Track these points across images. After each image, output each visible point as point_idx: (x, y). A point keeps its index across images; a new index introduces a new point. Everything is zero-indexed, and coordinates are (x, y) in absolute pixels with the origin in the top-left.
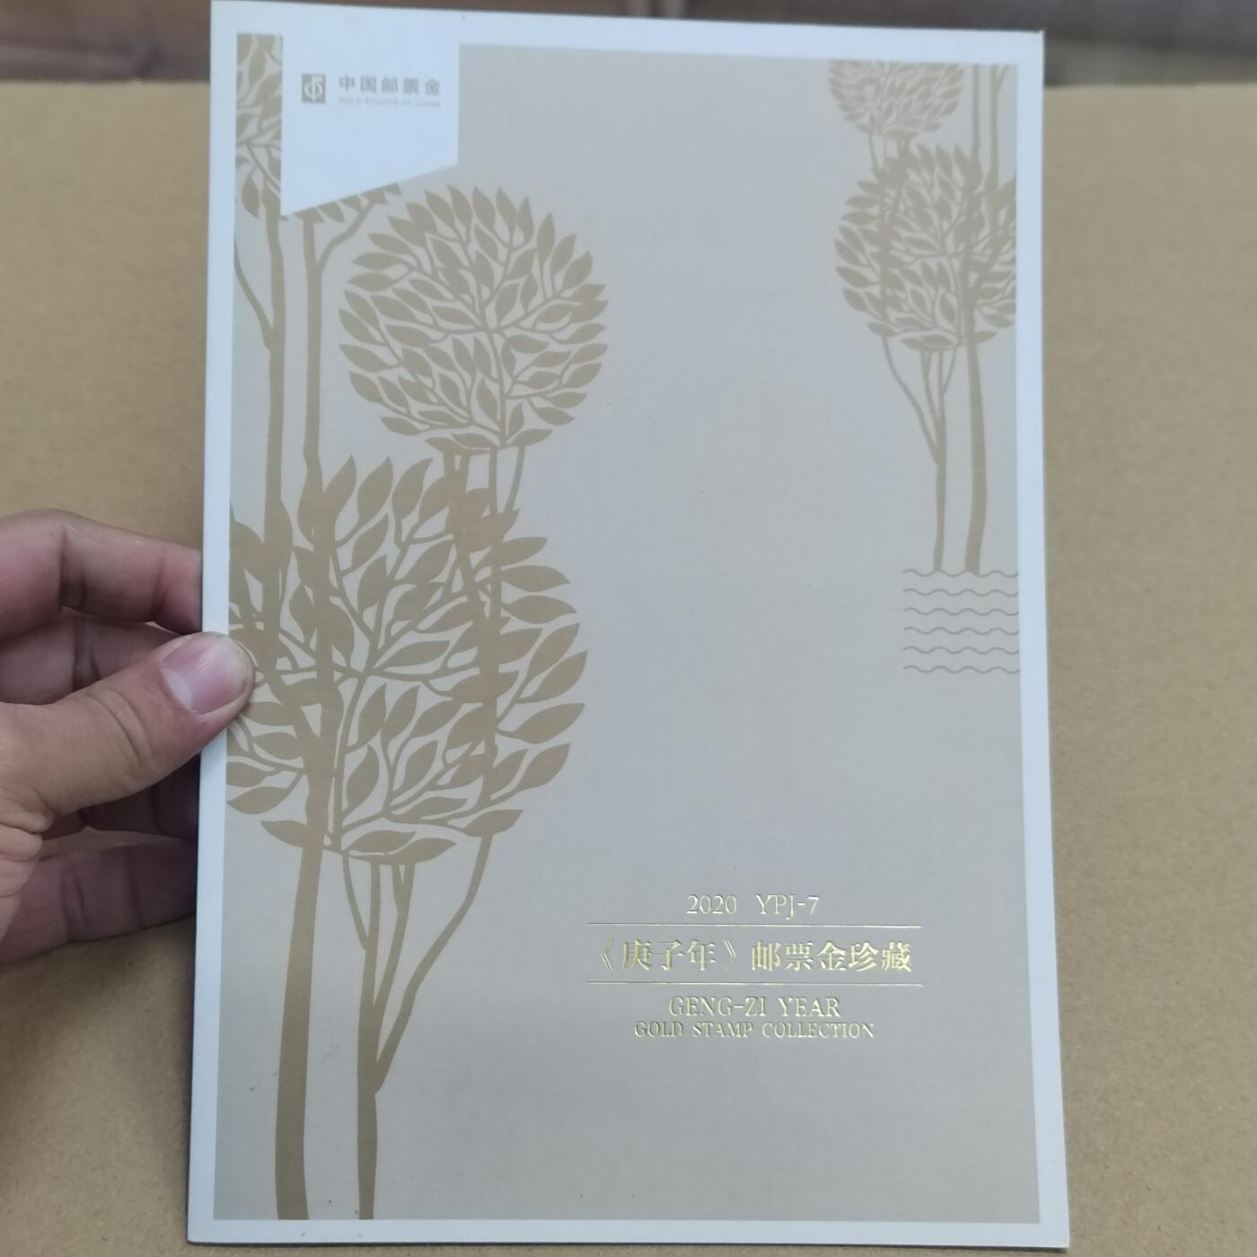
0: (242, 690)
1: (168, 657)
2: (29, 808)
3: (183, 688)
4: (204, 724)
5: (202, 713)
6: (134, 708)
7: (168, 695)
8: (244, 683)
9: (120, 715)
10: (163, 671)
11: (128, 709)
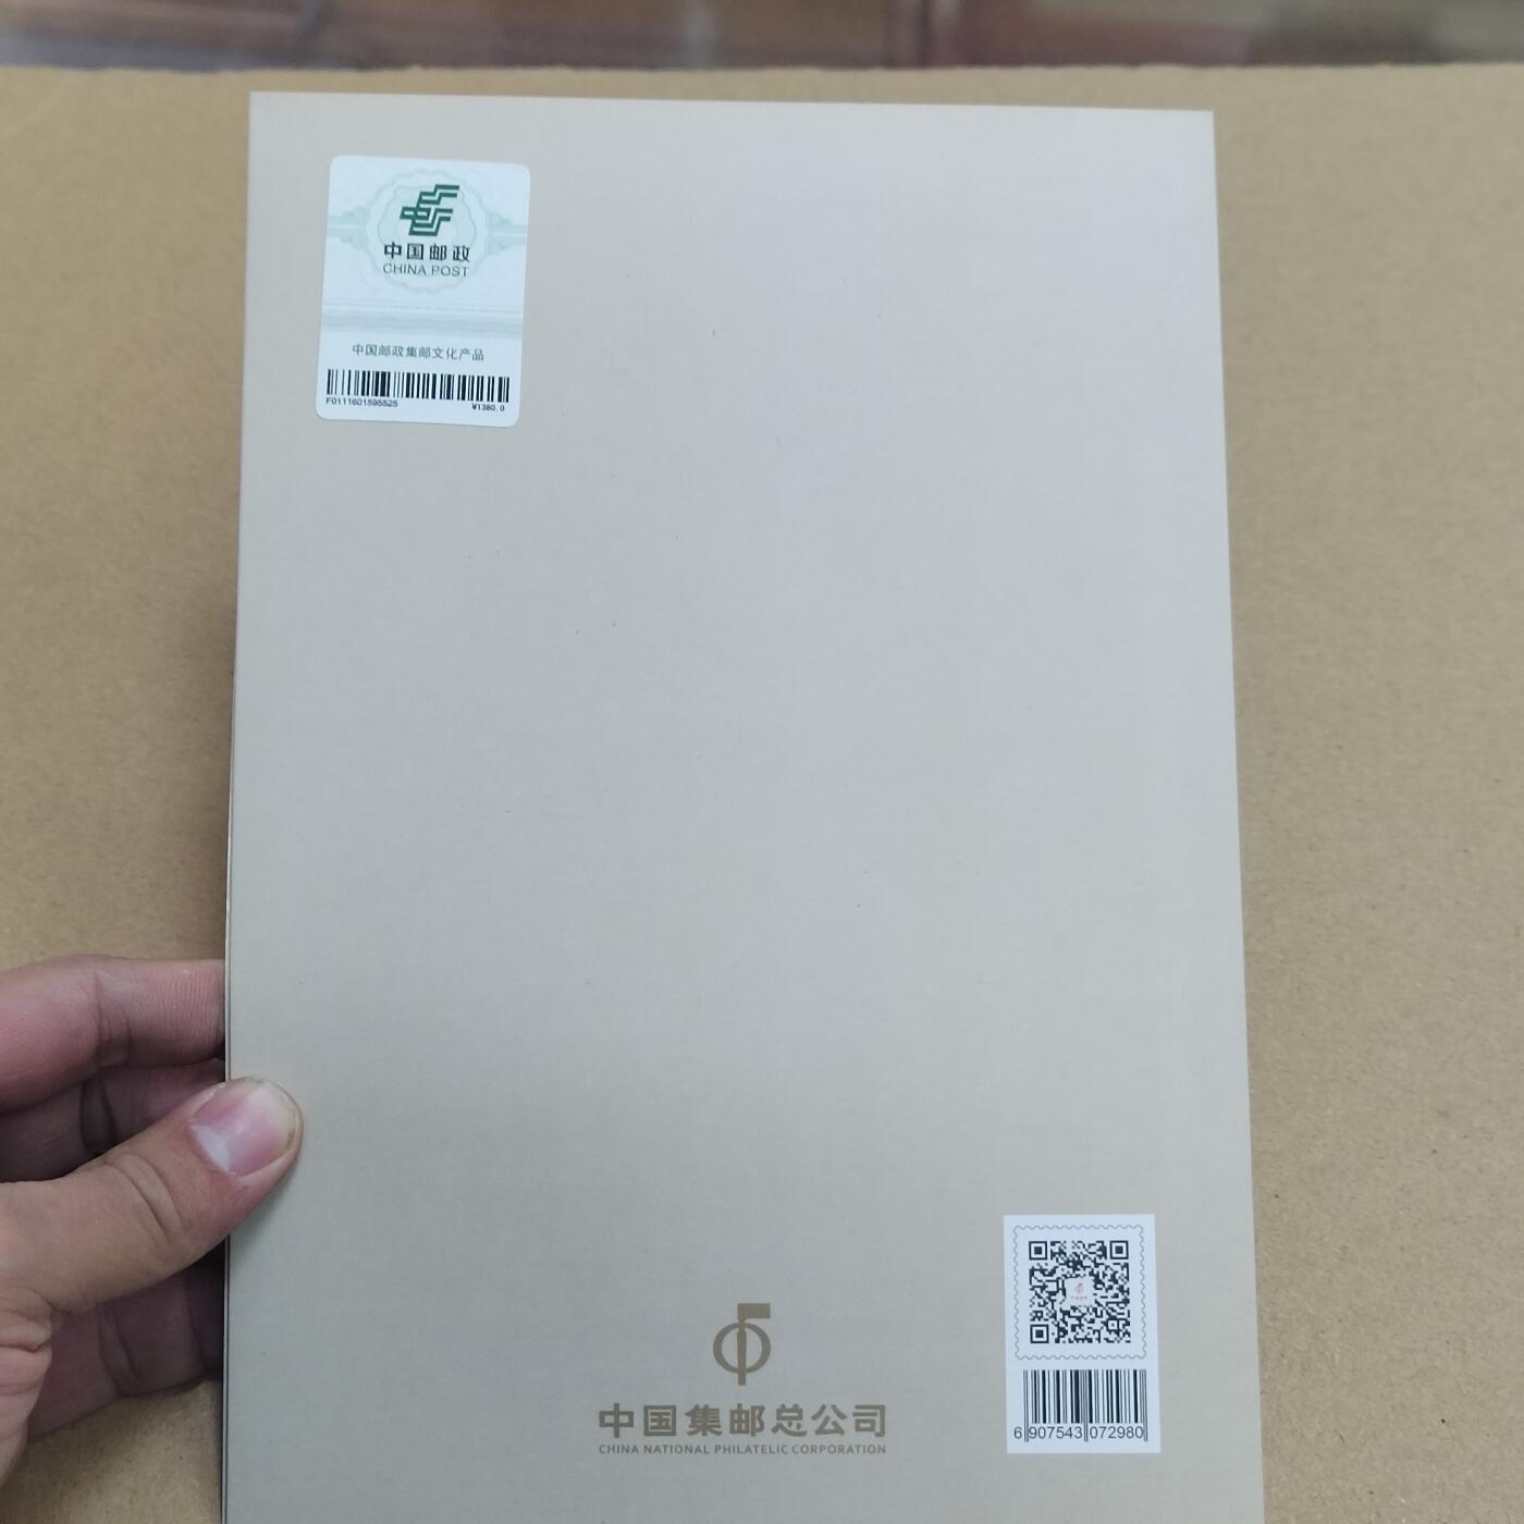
0: (290, 1142)
1: (199, 1110)
2: (31, 1316)
3: (219, 1147)
4: (246, 1187)
5: (242, 1175)
6: (160, 1175)
7: (201, 1155)
8: (291, 1136)
9: (142, 1183)
10: (194, 1128)
11: (153, 1176)
